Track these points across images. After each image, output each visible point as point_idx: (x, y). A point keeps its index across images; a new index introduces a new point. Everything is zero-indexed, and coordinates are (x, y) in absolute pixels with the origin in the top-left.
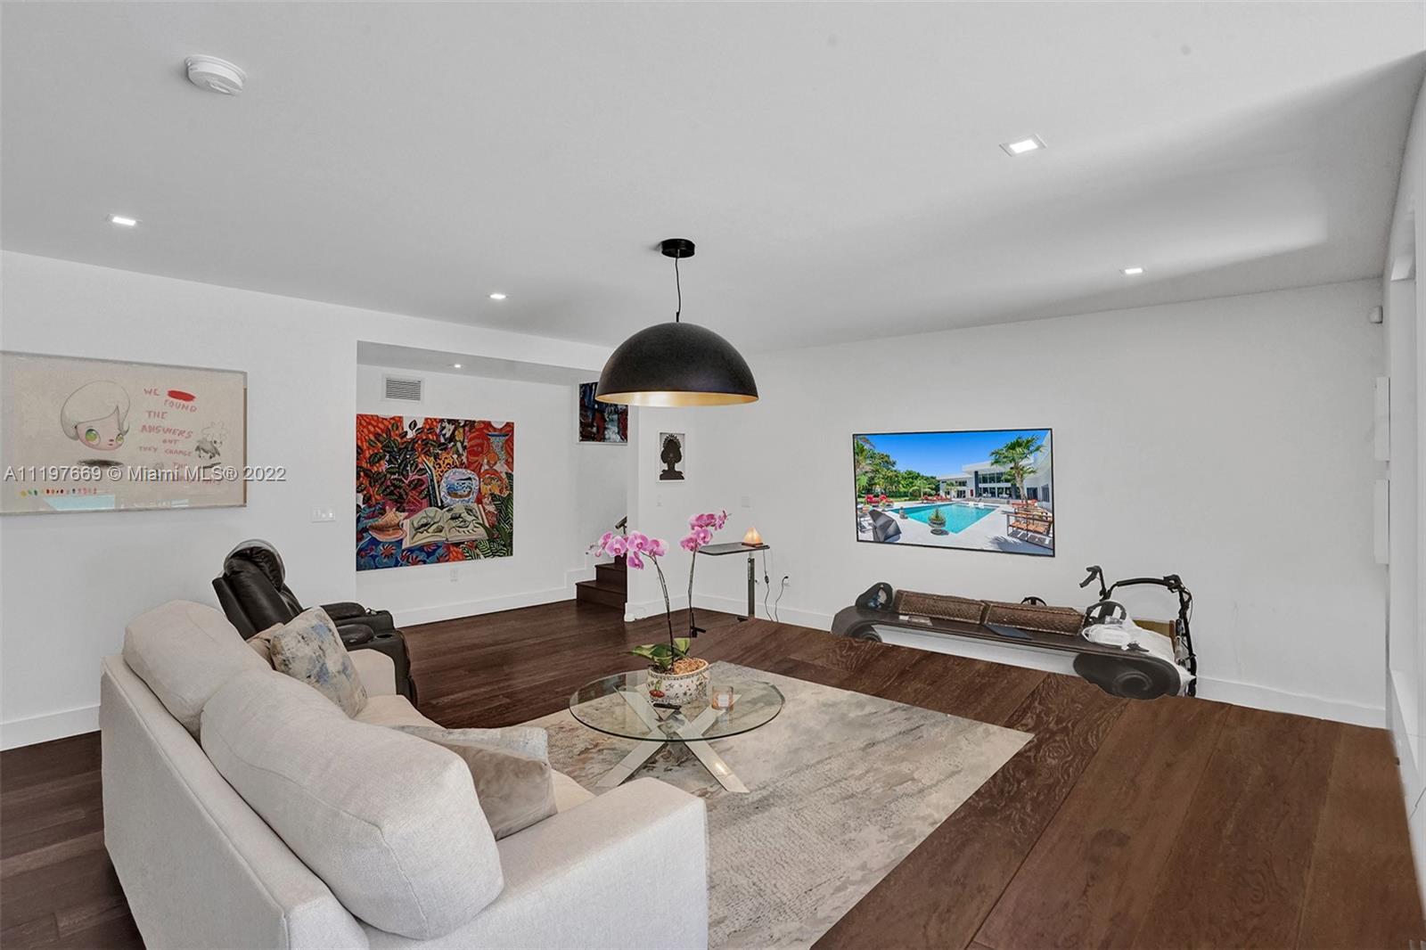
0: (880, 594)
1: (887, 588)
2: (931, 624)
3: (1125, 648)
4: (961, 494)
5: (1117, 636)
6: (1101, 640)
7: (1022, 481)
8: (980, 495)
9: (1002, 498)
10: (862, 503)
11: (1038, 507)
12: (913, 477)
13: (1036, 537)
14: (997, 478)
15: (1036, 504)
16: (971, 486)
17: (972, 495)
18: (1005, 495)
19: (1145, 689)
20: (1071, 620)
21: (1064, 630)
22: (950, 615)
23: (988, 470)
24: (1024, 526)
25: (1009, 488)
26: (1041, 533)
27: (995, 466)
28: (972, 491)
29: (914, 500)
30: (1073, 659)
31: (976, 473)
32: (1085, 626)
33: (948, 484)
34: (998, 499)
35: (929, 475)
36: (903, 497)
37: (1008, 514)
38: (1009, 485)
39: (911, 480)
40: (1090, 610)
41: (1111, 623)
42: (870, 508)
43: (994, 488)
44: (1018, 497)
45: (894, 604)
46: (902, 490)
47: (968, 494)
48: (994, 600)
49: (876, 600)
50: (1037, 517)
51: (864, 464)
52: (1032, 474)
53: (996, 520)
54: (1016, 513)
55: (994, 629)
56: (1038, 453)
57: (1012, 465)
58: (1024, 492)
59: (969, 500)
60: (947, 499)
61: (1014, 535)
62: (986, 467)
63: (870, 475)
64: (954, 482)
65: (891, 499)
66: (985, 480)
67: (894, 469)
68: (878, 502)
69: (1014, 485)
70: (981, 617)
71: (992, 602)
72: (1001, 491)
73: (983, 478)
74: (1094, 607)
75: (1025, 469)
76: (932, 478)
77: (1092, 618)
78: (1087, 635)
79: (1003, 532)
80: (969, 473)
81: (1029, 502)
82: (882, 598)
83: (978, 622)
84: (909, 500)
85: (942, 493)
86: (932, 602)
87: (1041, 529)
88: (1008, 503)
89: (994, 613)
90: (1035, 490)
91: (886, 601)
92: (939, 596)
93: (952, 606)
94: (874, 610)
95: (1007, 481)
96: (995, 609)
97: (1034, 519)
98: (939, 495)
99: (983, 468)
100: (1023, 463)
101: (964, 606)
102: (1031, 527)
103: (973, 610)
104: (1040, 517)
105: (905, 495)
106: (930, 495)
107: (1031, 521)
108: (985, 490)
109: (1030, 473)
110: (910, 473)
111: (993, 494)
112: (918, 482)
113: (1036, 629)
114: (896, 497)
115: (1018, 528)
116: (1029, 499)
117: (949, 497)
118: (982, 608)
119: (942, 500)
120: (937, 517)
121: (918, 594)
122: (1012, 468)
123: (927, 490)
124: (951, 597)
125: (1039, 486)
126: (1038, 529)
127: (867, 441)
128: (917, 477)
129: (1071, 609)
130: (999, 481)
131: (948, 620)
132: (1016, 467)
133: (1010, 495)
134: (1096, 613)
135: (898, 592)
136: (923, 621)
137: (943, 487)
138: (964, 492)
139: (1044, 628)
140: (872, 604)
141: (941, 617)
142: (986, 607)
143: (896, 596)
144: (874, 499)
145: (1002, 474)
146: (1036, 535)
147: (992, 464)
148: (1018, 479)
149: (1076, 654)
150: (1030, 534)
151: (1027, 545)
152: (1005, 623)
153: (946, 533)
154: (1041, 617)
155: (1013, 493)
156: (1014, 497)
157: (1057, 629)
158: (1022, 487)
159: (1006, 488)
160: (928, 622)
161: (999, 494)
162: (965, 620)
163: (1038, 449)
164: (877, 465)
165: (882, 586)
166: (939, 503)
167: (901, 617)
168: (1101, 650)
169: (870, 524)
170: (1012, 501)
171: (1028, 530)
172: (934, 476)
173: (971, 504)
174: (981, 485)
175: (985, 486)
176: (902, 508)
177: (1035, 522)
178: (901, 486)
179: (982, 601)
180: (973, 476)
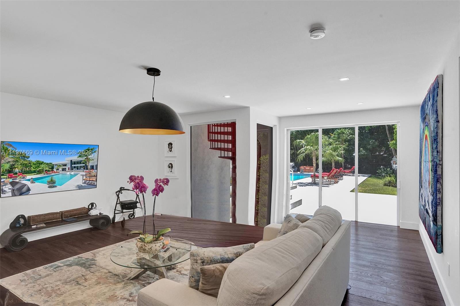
0: (20, 220)
1: (23, 217)
2: (45, 226)
3: (99, 215)
4: (64, 170)
5: (96, 212)
6: (93, 214)
7: (89, 163)
8: (72, 169)
9: (81, 170)
10: (4, 178)
11: (93, 172)
12: (40, 163)
13: (92, 183)
14: (80, 162)
15: (93, 171)
16: (69, 166)
17: (69, 169)
18: (82, 169)
19: (105, 224)
20: (85, 210)
21: (85, 214)
22: (51, 220)
23: (76, 159)
24: (88, 179)
25: (84, 166)
26: (94, 181)
27: (79, 158)
28: (69, 168)
29: (40, 174)
30: (89, 222)
31: (71, 161)
32: (89, 211)
33: (58, 166)
34: (80, 170)
35: (49, 162)
36: (33, 173)
37: (83, 176)
38: (84, 165)
39: (38, 165)
40: (89, 206)
41: (94, 208)
42: (11, 180)
43: (78, 166)
44: (87, 169)
45: (28, 222)
46: (33, 169)
47: (67, 169)
48: (64, 210)
49: (19, 223)
50: (93, 176)
51: (7, 158)
52: (92, 161)
53: (79, 178)
54: (86, 175)
55: (66, 220)
56: (95, 153)
57: (86, 157)
58: (89, 167)
59: (67, 172)
60: (57, 172)
61: (84, 183)
62: (75, 158)
63: (11, 163)
64: (61, 165)
65: (25, 175)
66: (75, 163)
67: (28, 160)
68: (16, 177)
69: (86, 165)
70: (61, 217)
71: (63, 211)
72: (81, 167)
73: (74, 162)
74: (89, 205)
75: (90, 159)
76: (50, 163)
77: (90, 208)
78: (90, 214)
79: (81, 183)
80: (68, 161)
81: (91, 170)
82: (22, 221)
83: (61, 220)
84: (37, 174)
85: (55, 170)
86: (43, 217)
87: (94, 180)
88: (83, 171)
89: (65, 215)
90: (93, 166)
91: (24, 222)
92: (45, 214)
93: (51, 216)
94: (20, 227)
95: (83, 163)
96: (65, 213)
97: (92, 176)
98: (53, 171)
99: (74, 159)
100: (89, 157)
101: (55, 215)
102: (91, 180)
103: (58, 215)
104: (94, 175)
105: (35, 172)
106: (49, 171)
107: (91, 177)
108: (75, 167)
109: (92, 160)
110: (38, 162)
111: (78, 169)
112: (42, 166)
113: (78, 216)
114: (29, 173)
115: (86, 180)
116: (91, 169)
117: (58, 171)
118: (61, 214)
119: (55, 172)
120: (52, 180)
121: (37, 215)
122: (85, 159)
123: (47, 169)
124: (49, 213)
125: (95, 165)
126: (93, 180)
127: (11, 146)
128: (42, 163)
129: (84, 207)
130: (80, 163)
131: (51, 222)
132: (87, 158)
133: (84, 169)
134: (90, 207)
135: (28, 217)
136: (42, 225)
137: (55, 167)
138: (66, 168)
139: (79, 215)
140: (18, 225)
141: (48, 221)
142: (62, 213)
143: (28, 219)
144: (13, 176)
145: (82, 161)
146: (92, 182)
147: (78, 157)
148: (88, 163)
149: (89, 220)
150: (90, 182)
151: (89, 186)
152: (69, 217)
153: (56, 186)
154: (78, 212)
155: (85, 168)
156: (86, 169)
157: (83, 214)
158: (89, 166)
159: (83, 166)
160: (44, 225)
161: (80, 168)
162: (57, 220)
163: (95, 152)
164: (17, 158)
165: (20, 216)
166: (53, 174)
167: (33, 227)
168: (94, 217)
169: (9, 189)
170: (85, 171)
171: (90, 181)
172: (51, 162)
173: (68, 173)
174: (73, 166)
175: (74, 166)
176: (32, 179)
177: (93, 177)
178: (32, 168)
179: (60, 212)
180: (70, 162)
